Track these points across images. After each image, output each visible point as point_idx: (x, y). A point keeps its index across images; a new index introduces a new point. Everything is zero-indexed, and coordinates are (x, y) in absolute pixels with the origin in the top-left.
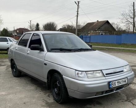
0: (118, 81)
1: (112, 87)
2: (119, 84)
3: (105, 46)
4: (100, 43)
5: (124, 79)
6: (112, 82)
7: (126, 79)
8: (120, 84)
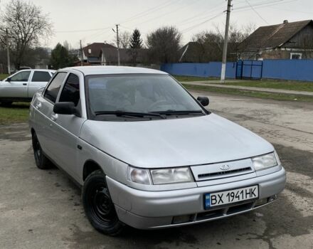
0: (230, 192)
1: (211, 206)
2: (231, 198)
3: (296, 90)
4: (287, 81)
5: (248, 189)
6: (211, 195)
7: (253, 188)
8: (236, 200)
